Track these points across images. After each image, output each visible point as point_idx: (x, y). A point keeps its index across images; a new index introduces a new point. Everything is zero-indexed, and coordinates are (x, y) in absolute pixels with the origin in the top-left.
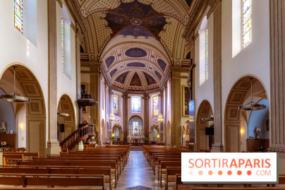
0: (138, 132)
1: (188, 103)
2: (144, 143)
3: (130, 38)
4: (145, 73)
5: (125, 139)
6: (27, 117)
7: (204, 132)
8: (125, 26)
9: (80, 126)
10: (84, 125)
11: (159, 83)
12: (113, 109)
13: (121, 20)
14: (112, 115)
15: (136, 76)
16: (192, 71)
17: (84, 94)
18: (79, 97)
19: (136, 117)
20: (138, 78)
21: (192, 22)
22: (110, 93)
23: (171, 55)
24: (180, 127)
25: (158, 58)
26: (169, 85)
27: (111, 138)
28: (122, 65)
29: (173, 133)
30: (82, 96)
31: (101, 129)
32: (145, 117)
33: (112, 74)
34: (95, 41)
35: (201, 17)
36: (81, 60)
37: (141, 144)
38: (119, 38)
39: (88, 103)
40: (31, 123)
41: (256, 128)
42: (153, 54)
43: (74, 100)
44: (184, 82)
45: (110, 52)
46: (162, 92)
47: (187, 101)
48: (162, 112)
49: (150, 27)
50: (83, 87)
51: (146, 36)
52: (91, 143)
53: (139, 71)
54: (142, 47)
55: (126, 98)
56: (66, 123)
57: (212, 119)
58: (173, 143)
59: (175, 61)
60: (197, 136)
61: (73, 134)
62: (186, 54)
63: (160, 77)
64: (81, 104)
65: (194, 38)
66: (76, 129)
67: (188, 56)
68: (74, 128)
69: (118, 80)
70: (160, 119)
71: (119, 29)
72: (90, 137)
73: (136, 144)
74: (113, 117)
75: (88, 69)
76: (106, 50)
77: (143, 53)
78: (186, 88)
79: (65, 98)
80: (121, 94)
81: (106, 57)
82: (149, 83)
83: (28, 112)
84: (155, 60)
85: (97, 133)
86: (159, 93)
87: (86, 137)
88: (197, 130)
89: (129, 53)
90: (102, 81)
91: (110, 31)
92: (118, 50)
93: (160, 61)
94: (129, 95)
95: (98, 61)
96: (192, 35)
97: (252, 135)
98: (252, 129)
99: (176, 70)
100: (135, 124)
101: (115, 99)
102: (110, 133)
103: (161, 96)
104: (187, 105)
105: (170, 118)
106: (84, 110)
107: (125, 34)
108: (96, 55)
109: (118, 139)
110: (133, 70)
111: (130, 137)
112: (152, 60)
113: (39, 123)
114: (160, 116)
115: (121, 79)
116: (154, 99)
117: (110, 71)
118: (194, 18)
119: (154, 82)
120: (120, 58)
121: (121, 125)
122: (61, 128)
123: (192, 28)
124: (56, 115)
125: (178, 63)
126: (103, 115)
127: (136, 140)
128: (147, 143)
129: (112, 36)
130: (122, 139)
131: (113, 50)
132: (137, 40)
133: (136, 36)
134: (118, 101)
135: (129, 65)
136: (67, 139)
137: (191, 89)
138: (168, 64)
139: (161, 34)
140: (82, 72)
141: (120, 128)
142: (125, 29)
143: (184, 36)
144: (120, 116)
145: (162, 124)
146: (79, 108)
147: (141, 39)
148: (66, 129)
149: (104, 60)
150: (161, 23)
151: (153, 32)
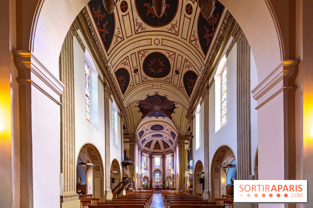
0: (159, 180)
1: (189, 161)
2: (163, 189)
3: (153, 118)
4: (163, 141)
5: (151, 185)
6: (93, 175)
7: (199, 181)
8: (150, 110)
9: (124, 179)
10: (126, 178)
11: (171, 147)
12: (143, 166)
13: (148, 107)
14: (143, 170)
15: (157, 142)
16: (191, 141)
17: (126, 158)
18: (123, 160)
19: (157, 170)
20: (159, 144)
21: (191, 108)
22: (142, 155)
23: (179, 128)
24: (185, 177)
25: (171, 131)
26: (177, 149)
27: (143, 186)
28: (148, 136)
29: (180, 181)
30: (125, 159)
31: (136, 179)
32: (163, 171)
33: (142, 142)
34: (132, 121)
35: (197, 104)
36: (124, 134)
37: (161, 189)
38: (147, 119)
39: (128, 164)
40: (95, 179)
41: (232, 178)
42: (168, 128)
43: (120, 162)
44: (187, 147)
45: (141, 128)
46: (173, 154)
47: (189, 160)
48: (173, 168)
49: (165, 111)
50: (125, 152)
51: (163, 116)
52: (130, 189)
53: (159, 139)
54: (161, 124)
55: (151, 158)
56: (115, 177)
57: (203, 173)
58: (180, 188)
59: (181, 132)
60: (195, 184)
61: (119, 184)
62: (188, 127)
63: (172, 143)
64: (124, 164)
65: (192, 118)
66: (121, 181)
67: (189, 130)
68: (120, 180)
69: (146, 146)
70: (172, 172)
71: (147, 113)
72: (129, 186)
73: (158, 189)
74: (144, 172)
75: (128, 140)
76: (139, 127)
77: (161, 128)
78: (188, 151)
79: (115, 161)
80: (148, 155)
81: (139, 132)
82: (165, 148)
83: (94, 172)
84: (169, 132)
85: (134, 182)
86: (172, 154)
87: (127, 186)
88: (195, 181)
89: (153, 128)
90: (137, 147)
91: (141, 114)
92: (146, 126)
93: (172, 133)
94: (153, 156)
95: (134, 134)
96: (191, 116)
97: (229, 183)
98: (229, 179)
99: (182, 139)
100: (157, 175)
101: (144, 158)
102: (141, 182)
103: (173, 156)
104: (189, 162)
105: (178, 172)
106: (126, 167)
107: (150, 116)
108: (132, 131)
109: (147, 186)
110: (155, 139)
111: (153, 184)
112: (167, 132)
113: (100, 178)
114: (172, 170)
115: (148, 145)
116: (169, 158)
117: (141, 140)
118: (193, 105)
119: (169, 147)
120: (148, 132)
121: (149, 176)
122: (113, 180)
123: (191, 111)
124: (110, 173)
125: (183, 134)
126: (137, 170)
127: (158, 186)
128: (164, 188)
129: (143, 117)
130: (149, 186)
131: (143, 126)
132: (158, 119)
133: (157, 117)
134: (147, 160)
135: (153, 136)
136: (116, 188)
137: (191, 152)
138: (177, 135)
139: (172, 115)
140: (124, 142)
141: (147, 178)
142: (150, 113)
143: (187, 117)
144: (147, 170)
145: (173, 175)
146: (123, 167)
147: (160, 118)
148: (115, 181)
149: (137, 134)
150: (172, 107)
151: (167, 114)
